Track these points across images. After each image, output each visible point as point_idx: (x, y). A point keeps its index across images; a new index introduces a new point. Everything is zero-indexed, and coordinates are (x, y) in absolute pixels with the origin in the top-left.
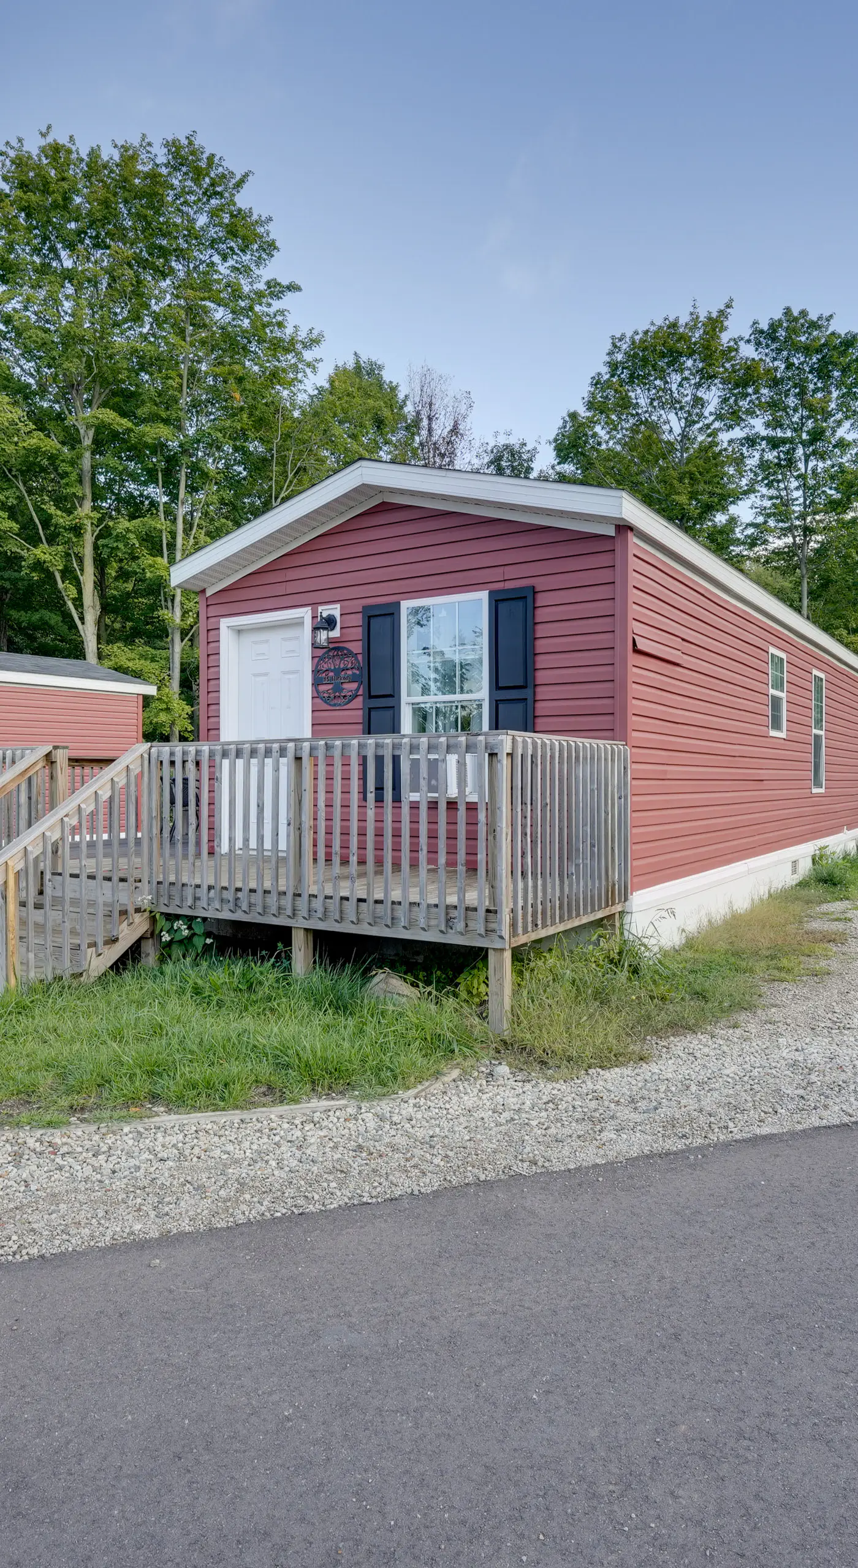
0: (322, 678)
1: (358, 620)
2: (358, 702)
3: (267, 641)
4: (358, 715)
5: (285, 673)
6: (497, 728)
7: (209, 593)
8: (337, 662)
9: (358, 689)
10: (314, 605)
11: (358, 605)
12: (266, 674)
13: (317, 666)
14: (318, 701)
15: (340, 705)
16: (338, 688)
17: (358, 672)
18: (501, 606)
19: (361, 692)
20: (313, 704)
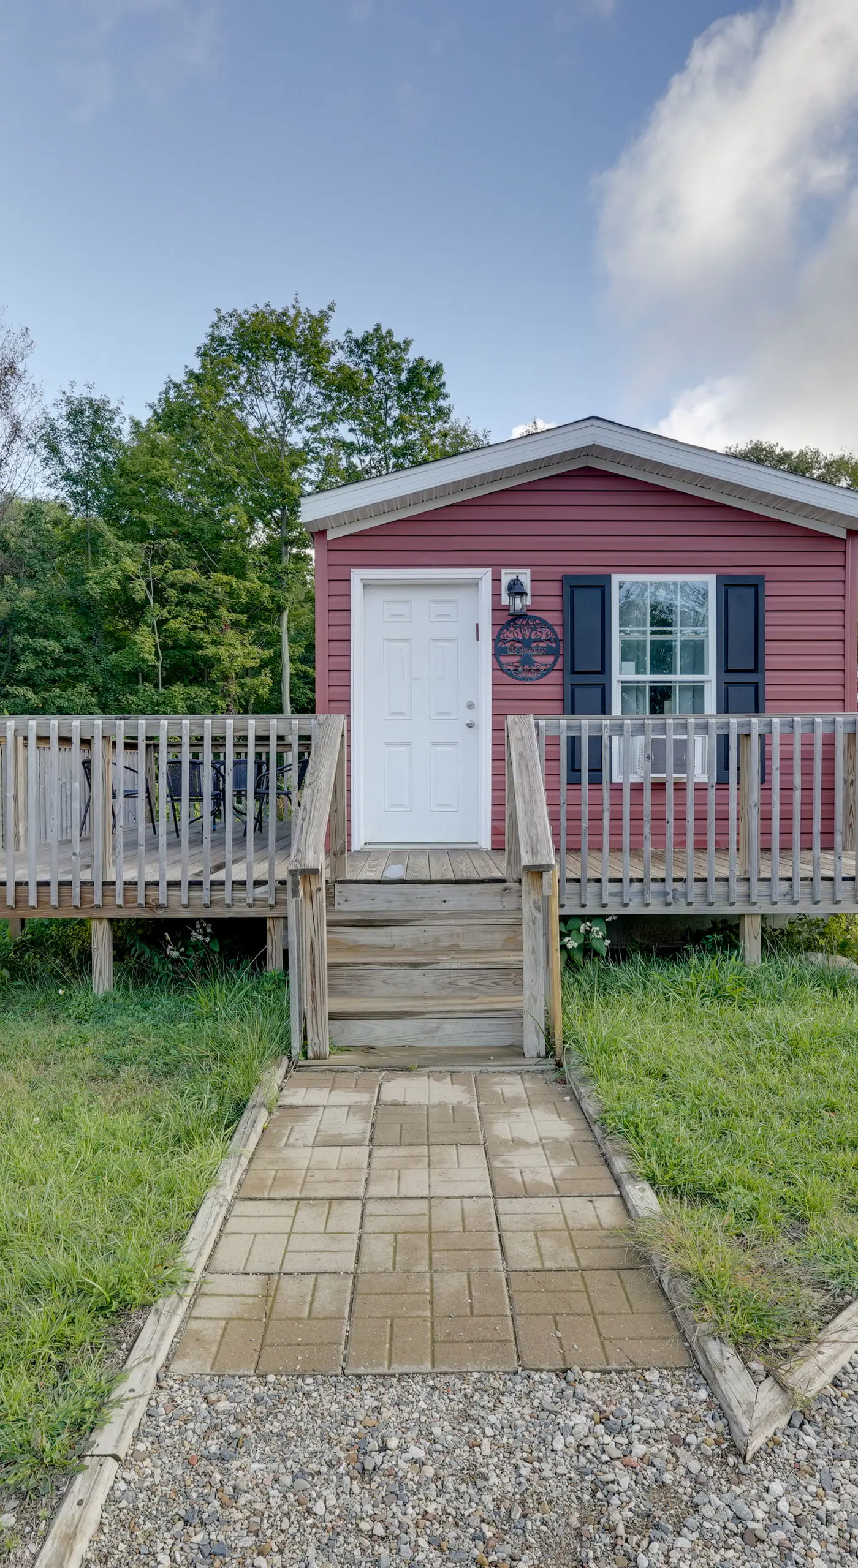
0: (506, 648)
1: (555, 588)
2: (555, 677)
3: (407, 602)
4: (555, 692)
5: (434, 639)
6: (727, 711)
7: (331, 535)
8: (527, 632)
9: (555, 663)
10: (496, 567)
11: (557, 572)
12: (407, 640)
13: (499, 633)
14: (500, 673)
15: (531, 679)
16: (527, 661)
17: (554, 645)
18: (731, 591)
19: (558, 666)
20: (493, 677)
